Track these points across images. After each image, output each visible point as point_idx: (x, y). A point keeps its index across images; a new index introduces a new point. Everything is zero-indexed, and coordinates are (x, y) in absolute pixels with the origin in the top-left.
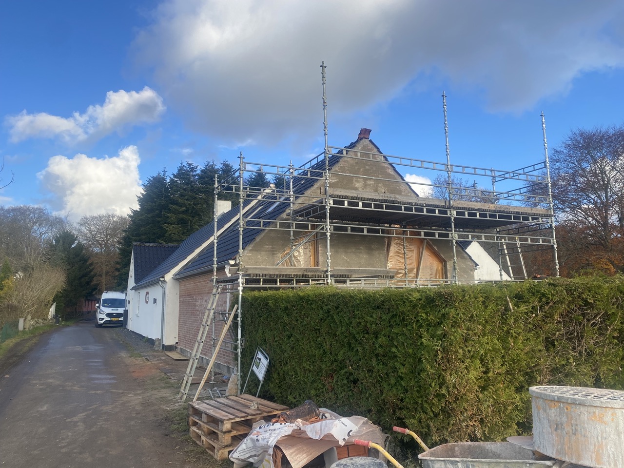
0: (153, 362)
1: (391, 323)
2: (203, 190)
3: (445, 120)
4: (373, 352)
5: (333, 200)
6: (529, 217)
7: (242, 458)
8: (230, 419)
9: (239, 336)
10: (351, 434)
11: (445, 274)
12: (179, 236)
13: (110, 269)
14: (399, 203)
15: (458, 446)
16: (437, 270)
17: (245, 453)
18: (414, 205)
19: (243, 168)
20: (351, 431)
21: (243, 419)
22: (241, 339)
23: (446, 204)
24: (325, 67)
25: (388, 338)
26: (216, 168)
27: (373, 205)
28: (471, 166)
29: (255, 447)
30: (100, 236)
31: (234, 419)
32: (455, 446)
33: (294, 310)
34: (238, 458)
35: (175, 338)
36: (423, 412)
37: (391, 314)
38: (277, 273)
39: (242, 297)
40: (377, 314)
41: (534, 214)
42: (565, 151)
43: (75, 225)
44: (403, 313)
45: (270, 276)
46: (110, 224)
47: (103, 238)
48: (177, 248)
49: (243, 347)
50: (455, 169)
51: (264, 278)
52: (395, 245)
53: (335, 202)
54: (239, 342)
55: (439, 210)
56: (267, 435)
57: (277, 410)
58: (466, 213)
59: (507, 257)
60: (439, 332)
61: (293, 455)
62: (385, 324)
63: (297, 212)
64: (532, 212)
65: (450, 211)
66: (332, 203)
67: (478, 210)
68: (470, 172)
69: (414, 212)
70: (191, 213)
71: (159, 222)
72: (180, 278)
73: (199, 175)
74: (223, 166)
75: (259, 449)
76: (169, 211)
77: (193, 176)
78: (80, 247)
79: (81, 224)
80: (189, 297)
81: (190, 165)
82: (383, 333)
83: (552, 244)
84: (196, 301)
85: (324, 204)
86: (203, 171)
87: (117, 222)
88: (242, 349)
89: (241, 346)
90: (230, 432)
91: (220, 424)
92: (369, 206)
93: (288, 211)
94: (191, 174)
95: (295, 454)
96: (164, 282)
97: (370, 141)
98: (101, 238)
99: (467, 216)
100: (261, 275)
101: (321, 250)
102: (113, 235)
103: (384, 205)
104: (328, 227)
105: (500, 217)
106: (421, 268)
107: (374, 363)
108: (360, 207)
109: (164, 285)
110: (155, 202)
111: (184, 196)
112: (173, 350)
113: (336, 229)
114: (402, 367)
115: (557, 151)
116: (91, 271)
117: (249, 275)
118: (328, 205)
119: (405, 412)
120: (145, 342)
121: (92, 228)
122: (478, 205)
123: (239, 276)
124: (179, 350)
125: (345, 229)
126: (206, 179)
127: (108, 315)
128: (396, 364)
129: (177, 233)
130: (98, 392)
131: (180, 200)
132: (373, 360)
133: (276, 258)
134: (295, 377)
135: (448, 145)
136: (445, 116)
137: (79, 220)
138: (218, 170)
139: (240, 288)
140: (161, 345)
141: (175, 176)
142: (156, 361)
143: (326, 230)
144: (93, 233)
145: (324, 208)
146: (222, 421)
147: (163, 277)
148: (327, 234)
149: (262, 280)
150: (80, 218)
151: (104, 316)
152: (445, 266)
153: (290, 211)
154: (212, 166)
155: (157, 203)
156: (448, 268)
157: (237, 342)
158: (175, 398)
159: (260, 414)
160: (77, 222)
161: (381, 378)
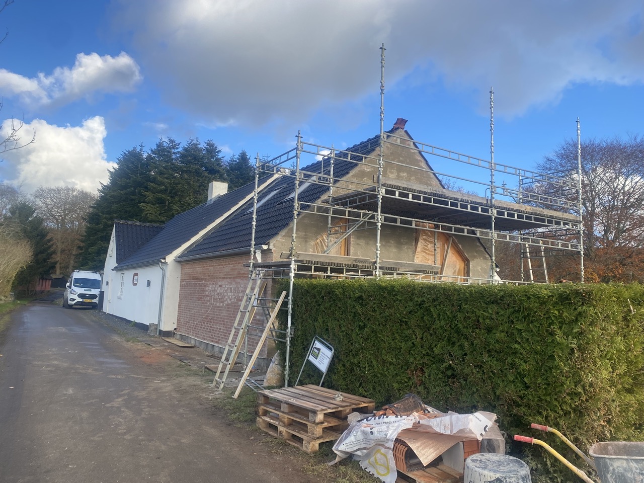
0: (157, 348)
1: (511, 318)
2: (185, 169)
3: (492, 117)
4: (484, 347)
5: (386, 190)
6: (560, 222)
7: (349, 450)
8: (322, 410)
9: (289, 325)
10: (487, 429)
11: (467, 273)
12: (156, 216)
13: (67, 247)
14: (447, 198)
15: (611, 445)
16: (459, 269)
17: (354, 445)
18: (460, 201)
19: (300, 148)
20: (487, 426)
21: (334, 410)
22: (290, 327)
23: (487, 202)
24: (385, 49)
25: (506, 335)
26: (199, 146)
27: (422, 197)
28: (513, 167)
29: (366, 439)
30: (56, 210)
31: (326, 410)
32: (608, 445)
33: (370, 300)
34: (345, 450)
35: (174, 323)
36: (551, 410)
37: (511, 310)
38: (328, 261)
39: (294, 284)
40: (492, 309)
41: (566, 219)
42: (557, 160)
43: (29, 196)
44: (529, 309)
45: (322, 263)
46: (69, 198)
47: (60, 213)
48: (162, 229)
49: (292, 336)
50: (498, 168)
51: (315, 265)
52: (422, 241)
53: (387, 192)
54: (289, 330)
55: (482, 208)
56: (384, 427)
57: (364, 403)
58: (506, 213)
59: (529, 260)
60: (575, 330)
61: (419, 450)
62: (503, 320)
63: (336, 200)
64: (564, 217)
65: (492, 210)
66: (384, 193)
67: (516, 211)
68: (511, 172)
69: (459, 208)
70: (169, 193)
71: (133, 200)
72: (181, 261)
73: (181, 153)
74: (207, 145)
75: (373, 442)
76: (146, 188)
77: (174, 153)
78: (40, 221)
79: (36, 196)
80: (195, 281)
81: (172, 141)
82: (501, 328)
83: (579, 250)
84: (205, 286)
85: (376, 193)
86: (185, 149)
87: (76, 196)
88: (292, 338)
89: (291, 334)
90: (322, 423)
91: (310, 415)
92: (418, 198)
93: (324, 197)
94: (173, 151)
95: (421, 448)
96: (166, 263)
97: (406, 132)
98: (58, 212)
99: (506, 216)
100: (313, 262)
101: (353, 241)
102: (71, 211)
103: (432, 199)
104: (379, 217)
105: (536, 219)
106: (445, 265)
107: (485, 357)
108: (410, 199)
109: (164, 267)
110: (129, 178)
111: (164, 174)
112: (171, 336)
113: (386, 219)
114: (524, 364)
115: (548, 160)
116: (50, 247)
117: (301, 261)
118: (381, 194)
119: (524, 410)
120: (132, 326)
121: (48, 201)
122: (516, 206)
123: (290, 262)
124: (178, 337)
125: (395, 221)
126: (189, 158)
127: (80, 296)
128: (516, 360)
129: (154, 213)
130: (119, 377)
131: (159, 178)
132: (483, 355)
133: (308, 246)
134: (370, 370)
135: (493, 142)
136: (492, 113)
137: (33, 191)
138: (202, 149)
139: (292, 275)
140: (158, 331)
141: (153, 152)
142: (159, 347)
143: (377, 220)
144: (50, 207)
145: (375, 196)
146: (315, 412)
147: (165, 259)
148: (378, 224)
149: (313, 267)
150: (36, 189)
151: (75, 297)
152: (468, 266)
153: (328, 198)
154: (196, 145)
155: (132, 179)
156: (471, 268)
157: (286, 331)
158: (209, 387)
159: (350, 406)
160: (31, 193)
161: (494, 374)
